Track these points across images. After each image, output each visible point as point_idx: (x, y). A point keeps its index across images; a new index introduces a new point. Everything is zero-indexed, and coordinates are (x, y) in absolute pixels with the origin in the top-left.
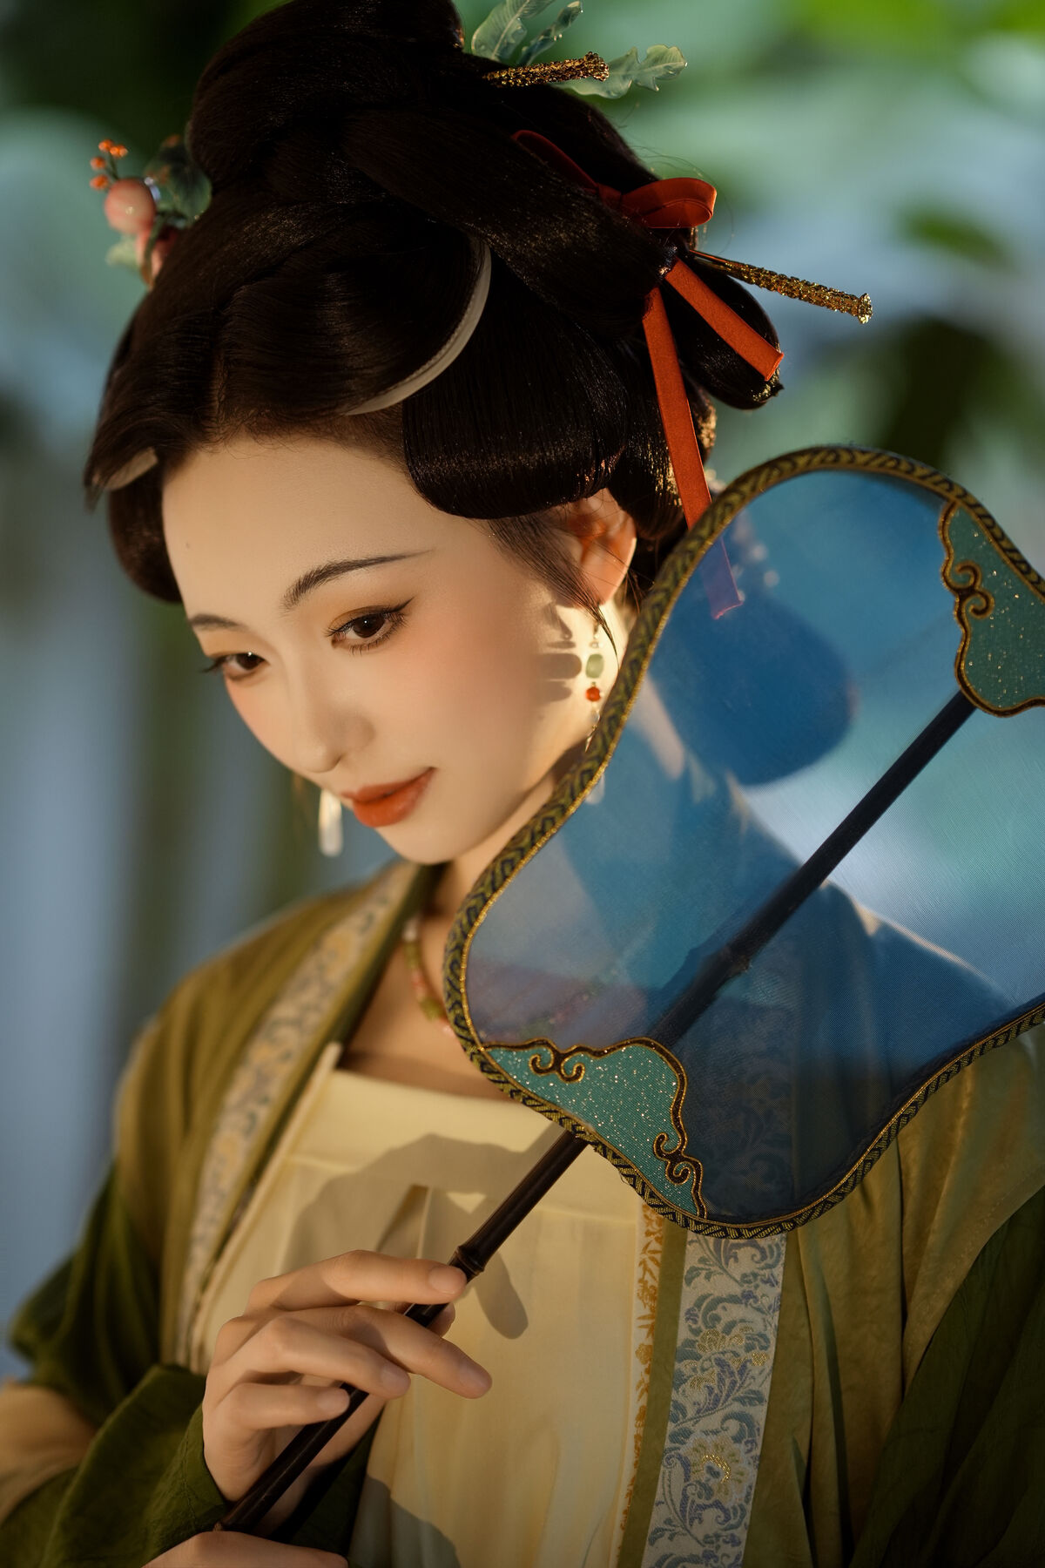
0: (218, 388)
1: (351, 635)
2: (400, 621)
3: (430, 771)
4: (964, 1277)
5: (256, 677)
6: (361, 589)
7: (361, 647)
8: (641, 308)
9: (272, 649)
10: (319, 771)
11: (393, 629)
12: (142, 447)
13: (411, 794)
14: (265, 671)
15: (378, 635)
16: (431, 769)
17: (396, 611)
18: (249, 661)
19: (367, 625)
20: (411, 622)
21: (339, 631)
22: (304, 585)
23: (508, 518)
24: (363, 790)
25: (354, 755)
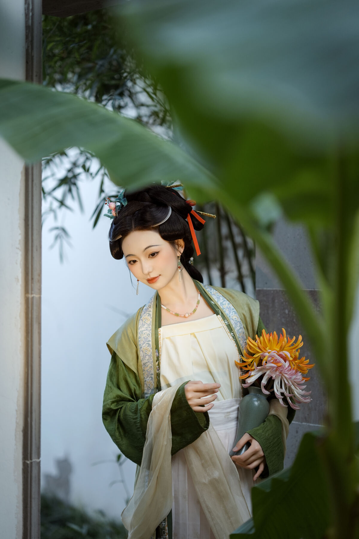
1: (151, 256)
5: (135, 264)
6: (153, 250)
7: (153, 258)
8: (187, 216)
9: (140, 260)
11: (157, 255)
12: (120, 235)
14: (137, 263)
15: (155, 256)
16: (160, 275)
17: (157, 253)
18: (135, 261)
19: (153, 255)
20: (160, 254)
21: (149, 255)
22: (146, 249)
23: (171, 241)
24: (151, 278)
25: (150, 273)
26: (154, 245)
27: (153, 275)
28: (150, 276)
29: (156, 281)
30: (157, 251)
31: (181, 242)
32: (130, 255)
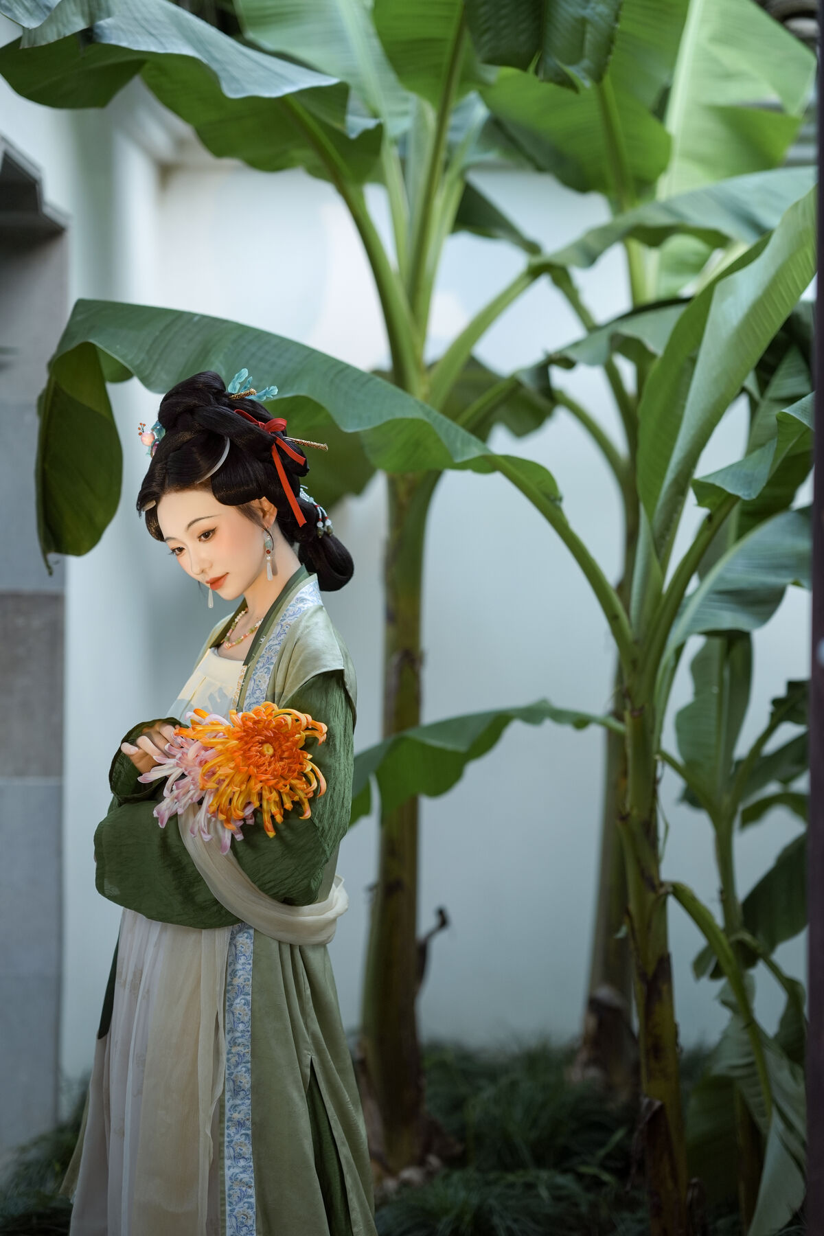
0: (167, 481)
1: (202, 538)
2: (214, 533)
3: (228, 573)
5: (182, 554)
6: (205, 525)
7: (206, 542)
8: (270, 452)
9: (187, 547)
10: (198, 574)
11: (213, 535)
12: (151, 500)
13: (223, 579)
14: (184, 552)
15: (209, 537)
17: (214, 530)
18: (181, 550)
19: (208, 534)
20: (218, 533)
21: (200, 537)
22: (190, 525)
23: (240, 505)
24: (211, 580)
25: (207, 570)
26: (205, 516)
27: (215, 574)
28: (208, 575)
29: (222, 585)
30: (213, 527)
31: (265, 503)
32: (169, 539)
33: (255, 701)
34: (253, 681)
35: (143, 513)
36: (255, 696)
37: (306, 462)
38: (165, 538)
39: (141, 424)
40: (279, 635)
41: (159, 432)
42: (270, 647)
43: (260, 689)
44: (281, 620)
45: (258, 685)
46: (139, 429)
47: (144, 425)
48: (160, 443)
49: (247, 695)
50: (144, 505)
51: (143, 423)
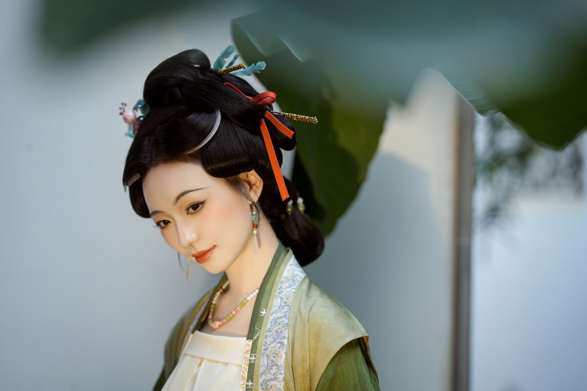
0: (155, 153)
1: (191, 210)
2: (203, 206)
4: (323, 372)
5: (168, 227)
6: (194, 197)
7: (196, 212)
8: (259, 124)
9: (174, 220)
10: (185, 248)
11: (202, 207)
12: (136, 173)
13: (209, 253)
14: (170, 225)
15: (198, 209)
16: (215, 246)
17: (202, 203)
18: (166, 223)
19: (196, 207)
20: (207, 206)
21: (188, 209)
22: (178, 198)
23: (229, 178)
24: (197, 253)
25: (194, 244)
26: (192, 189)
27: (201, 248)
28: (195, 249)
29: (208, 258)
30: (200, 199)
31: (253, 176)
32: (155, 212)
33: (273, 377)
34: (266, 357)
35: (128, 188)
36: (272, 372)
37: (294, 135)
38: (151, 212)
39: (122, 104)
40: (281, 307)
41: (143, 109)
42: (276, 320)
43: (276, 365)
44: (279, 293)
45: (273, 361)
46: (121, 109)
47: (126, 105)
48: (144, 119)
49: (261, 371)
50: (129, 179)
51: (125, 102)
